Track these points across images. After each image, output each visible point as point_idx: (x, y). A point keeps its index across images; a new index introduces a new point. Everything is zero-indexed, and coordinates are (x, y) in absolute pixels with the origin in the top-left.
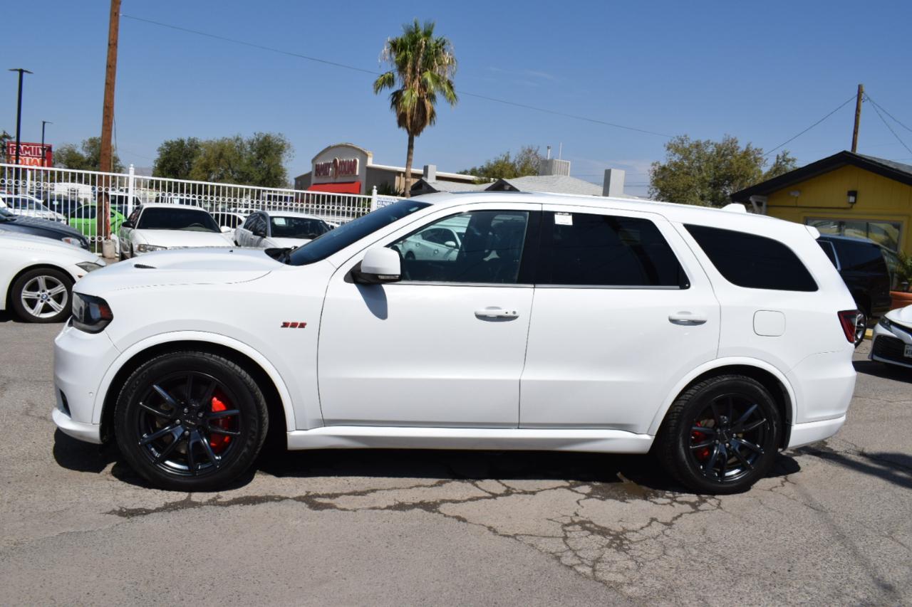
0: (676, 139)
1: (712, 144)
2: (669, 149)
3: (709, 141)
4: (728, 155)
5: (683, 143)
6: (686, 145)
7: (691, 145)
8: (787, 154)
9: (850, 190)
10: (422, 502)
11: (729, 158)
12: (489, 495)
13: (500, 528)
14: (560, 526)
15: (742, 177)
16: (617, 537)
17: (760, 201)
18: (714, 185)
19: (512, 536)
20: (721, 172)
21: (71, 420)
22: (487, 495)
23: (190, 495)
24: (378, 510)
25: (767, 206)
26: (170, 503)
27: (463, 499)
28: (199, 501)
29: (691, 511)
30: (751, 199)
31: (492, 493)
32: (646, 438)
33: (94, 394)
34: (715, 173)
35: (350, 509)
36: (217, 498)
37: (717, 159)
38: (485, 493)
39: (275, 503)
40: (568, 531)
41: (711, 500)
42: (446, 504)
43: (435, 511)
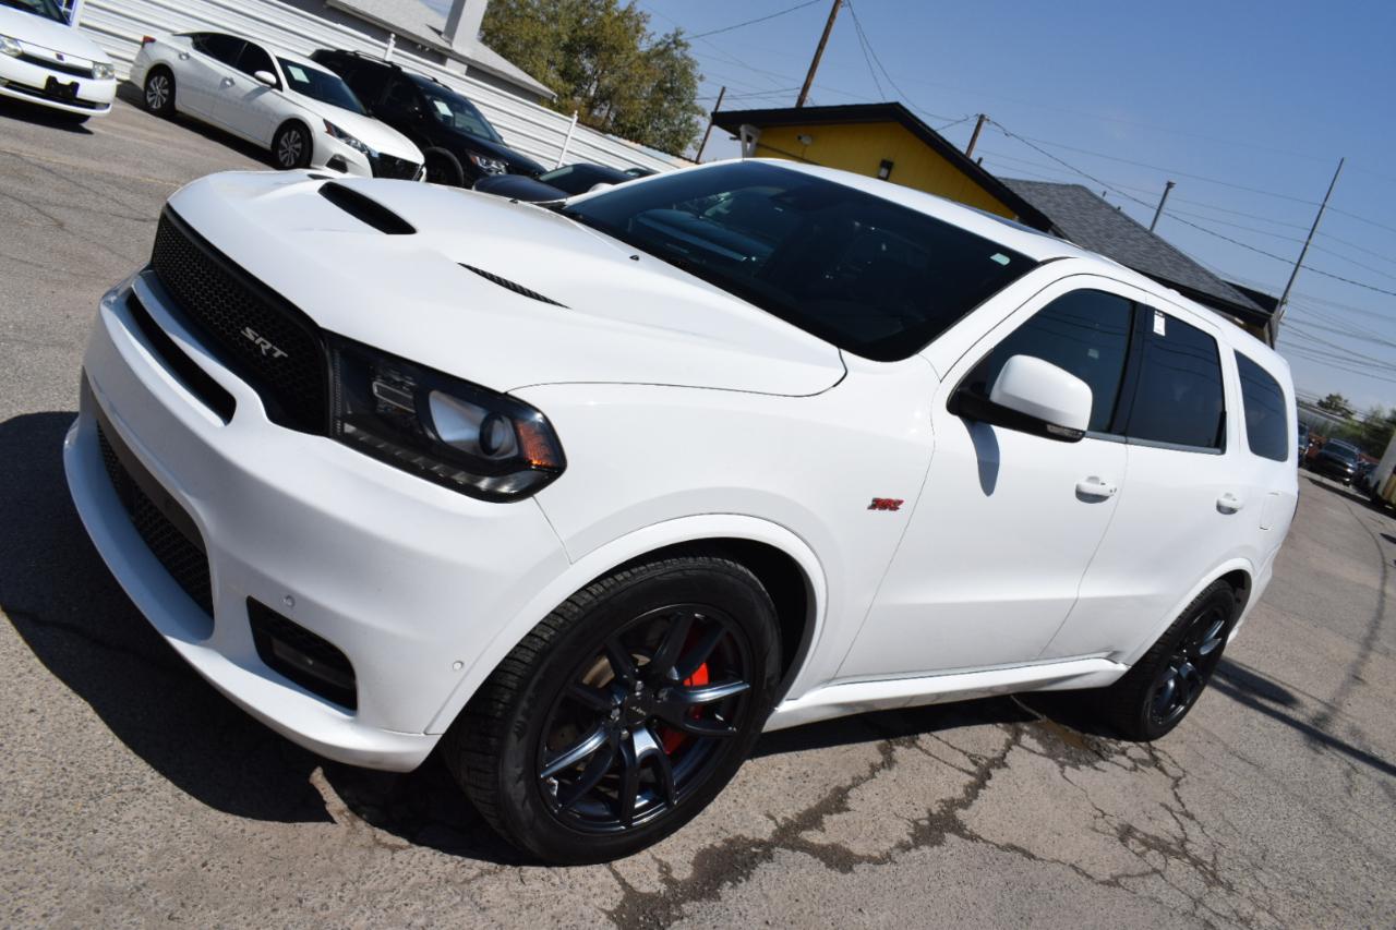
4: (599, 7)
8: (682, 33)
9: (885, 158)
10: (931, 815)
11: (600, 13)
12: (973, 779)
13: (1084, 866)
14: (1119, 843)
15: (615, 49)
16: (1189, 857)
17: (751, 134)
18: (570, 49)
19: (1113, 882)
20: (586, 33)
21: (352, 721)
22: (967, 779)
23: (616, 875)
24: (913, 850)
25: (758, 145)
26: (615, 911)
27: (959, 794)
28: (655, 891)
29: (1171, 782)
30: (742, 129)
31: (970, 773)
32: (1122, 668)
33: (467, 667)
34: (574, 31)
35: (876, 854)
36: (665, 869)
37: (582, 9)
38: (961, 773)
39: (771, 866)
40: (1140, 855)
41: (1159, 754)
42: (961, 814)
43: (974, 838)
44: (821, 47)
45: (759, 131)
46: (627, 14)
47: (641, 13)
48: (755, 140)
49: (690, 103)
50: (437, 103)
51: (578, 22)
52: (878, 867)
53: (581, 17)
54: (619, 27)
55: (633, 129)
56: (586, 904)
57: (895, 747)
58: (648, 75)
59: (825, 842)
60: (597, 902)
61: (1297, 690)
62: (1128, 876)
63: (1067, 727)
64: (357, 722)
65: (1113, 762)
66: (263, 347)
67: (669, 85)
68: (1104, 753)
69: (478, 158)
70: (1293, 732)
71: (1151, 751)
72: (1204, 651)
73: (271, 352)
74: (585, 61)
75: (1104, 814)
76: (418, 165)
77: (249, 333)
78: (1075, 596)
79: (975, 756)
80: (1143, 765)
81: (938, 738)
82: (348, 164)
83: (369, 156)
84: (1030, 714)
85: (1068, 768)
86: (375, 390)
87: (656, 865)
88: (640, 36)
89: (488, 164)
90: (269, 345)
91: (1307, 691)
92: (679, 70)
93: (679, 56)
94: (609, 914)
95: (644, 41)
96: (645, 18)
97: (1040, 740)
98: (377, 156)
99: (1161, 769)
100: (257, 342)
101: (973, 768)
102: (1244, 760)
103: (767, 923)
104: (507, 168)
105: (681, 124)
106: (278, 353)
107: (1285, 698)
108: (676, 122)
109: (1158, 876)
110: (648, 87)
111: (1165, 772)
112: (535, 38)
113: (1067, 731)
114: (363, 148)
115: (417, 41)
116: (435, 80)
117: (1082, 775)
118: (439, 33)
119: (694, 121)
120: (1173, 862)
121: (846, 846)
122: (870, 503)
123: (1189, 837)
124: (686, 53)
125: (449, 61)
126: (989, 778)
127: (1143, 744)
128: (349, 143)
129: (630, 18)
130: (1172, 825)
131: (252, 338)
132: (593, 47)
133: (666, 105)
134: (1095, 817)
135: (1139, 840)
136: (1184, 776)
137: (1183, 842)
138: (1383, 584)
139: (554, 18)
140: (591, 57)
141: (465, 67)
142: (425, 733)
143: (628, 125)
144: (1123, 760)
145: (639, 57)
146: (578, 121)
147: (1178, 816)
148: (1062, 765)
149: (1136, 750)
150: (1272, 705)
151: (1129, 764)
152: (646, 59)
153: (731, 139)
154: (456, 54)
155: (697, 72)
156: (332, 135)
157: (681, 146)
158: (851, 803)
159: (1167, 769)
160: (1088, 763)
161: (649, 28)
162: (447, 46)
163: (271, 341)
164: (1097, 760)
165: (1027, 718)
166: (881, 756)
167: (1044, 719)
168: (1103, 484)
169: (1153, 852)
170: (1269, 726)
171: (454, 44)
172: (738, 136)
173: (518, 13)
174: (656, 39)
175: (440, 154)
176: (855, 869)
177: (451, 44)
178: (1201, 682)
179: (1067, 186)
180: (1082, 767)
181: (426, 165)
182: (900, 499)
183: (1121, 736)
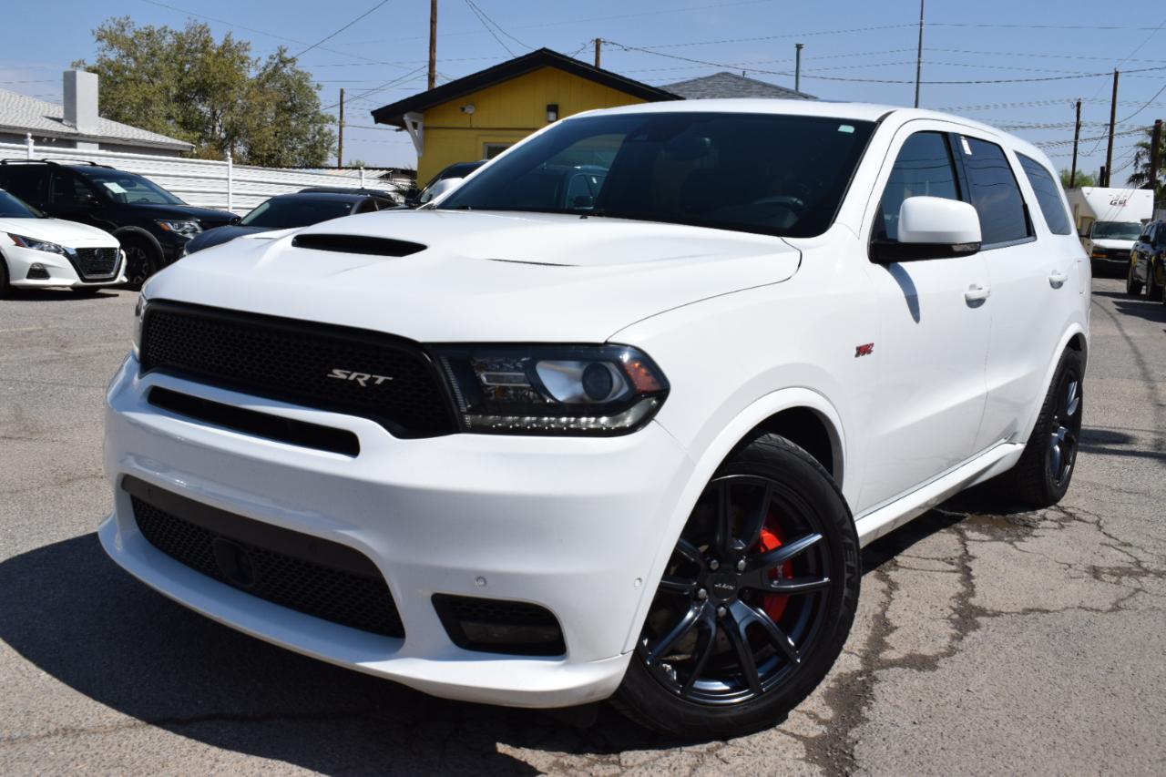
0: (111, 23)
1: (171, 32)
2: (99, 39)
3: (166, 27)
4: (196, 50)
5: (124, 30)
6: (129, 34)
7: (137, 35)
8: (285, 51)
9: (550, 103)
10: (954, 610)
11: (199, 55)
12: (960, 575)
13: (1088, 604)
14: (1096, 581)
15: (225, 86)
16: (1151, 572)
17: (415, 121)
18: (180, 99)
19: (1116, 608)
20: (192, 78)
21: (564, 665)
22: (958, 575)
23: (784, 732)
24: (965, 638)
25: (425, 128)
26: (808, 756)
27: (960, 588)
28: (820, 732)
29: (1095, 526)
30: (406, 118)
31: (955, 572)
32: (1020, 447)
33: (644, 580)
34: (180, 81)
35: (943, 650)
36: (812, 716)
37: (180, 57)
38: (948, 574)
39: (883, 684)
40: (1118, 583)
41: (1070, 510)
42: (973, 601)
43: (998, 614)
44: (433, 22)
45: (421, 115)
46: (227, 47)
47: (240, 43)
48: (420, 125)
49: (316, 113)
50: (107, 185)
51: (181, 70)
52: (953, 658)
53: (182, 64)
54: (223, 63)
55: (271, 157)
56: (783, 759)
57: (887, 573)
58: (268, 100)
59: (901, 656)
60: (789, 755)
61: (1128, 429)
62: (1122, 600)
63: (989, 516)
64: (569, 664)
65: (1043, 528)
66: (360, 380)
67: (290, 104)
68: (1031, 524)
69: (169, 224)
70: (1148, 462)
71: (1062, 509)
72: (1070, 412)
73: (370, 382)
74: (200, 107)
75: (1070, 566)
76: (116, 249)
77: (339, 374)
78: (985, 391)
79: (946, 558)
80: (1065, 522)
81: (909, 556)
82: (48, 269)
83: (67, 254)
84: (958, 516)
85: (1016, 543)
86: (484, 379)
87: (805, 715)
88: (246, 65)
89: (181, 226)
90: (367, 377)
91: (1135, 427)
92: (295, 87)
93: (290, 72)
94: (806, 760)
95: (252, 70)
96: (246, 47)
97: (980, 531)
98: (74, 252)
99: (1080, 520)
100: (352, 377)
101: (954, 568)
102: (1131, 492)
103: (915, 723)
104: (200, 224)
105: (314, 137)
106: (380, 379)
107: (1124, 439)
108: (310, 137)
109: (1141, 592)
110: (270, 113)
111: (1085, 521)
112: (145, 99)
113: (991, 518)
114: (58, 250)
115: (41, 135)
116: (93, 164)
117: (1028, 544)
118: (59, 121)
119: (326, 130)
120: (1144, 579)
121: (918, 653)
122: (855, 352)
123: (1140, 559)
124: (295, 68)
125: (79, 144)
126: (971, 570)
127: (1053, 507)
128: (42, 249)
129: (230, 51)
130: (1121, 555)
131: (344, 377)
132: (203, 90)
133: (293, 123)
134: (1066, 569)
135: (1108, 574)
136: (1101, 519)
137: (1138, 563)
138: (1121, 330)
139: (156, 74)
140: (205, 100)
141: (97, 145)
142: (622, 654)
143: (265, 154)
144: (1048, 523)
145: (253, 86)
146: (234, 162)
147: (1119, 548)
148: (1011, 543)
149: (1051, 513)
150: (1118, 447)
151: (1056, 525)
152: (260, 85)
153: (397, 130)
154: (83, 135)
155: (312, 82)
156: (24, 246)
157: (321, 157)
158: (895, 622)
159: (1084, 518)
160: (1027, 535)
161: (252, 55)
162: (73, 131)
163: (367, 373)
164: (1032, 531)
165: (959, 519)
166: (884, 583)
167: (968, 516)
168: (980, 289)
169: (1124, 578)
170: (1127, 462)
171: (78, 127)
172: (403, 126)
173: (118, 79)
174: (262, 63)
175: (129, 232)
176: (939, 665)
177: (76, 129)
178: (1075, 440)
179: (713, 77)
180: (1026, 539)
181: (122, 247)
182: (871, 342)
183: (1034, 508)
